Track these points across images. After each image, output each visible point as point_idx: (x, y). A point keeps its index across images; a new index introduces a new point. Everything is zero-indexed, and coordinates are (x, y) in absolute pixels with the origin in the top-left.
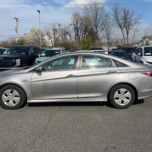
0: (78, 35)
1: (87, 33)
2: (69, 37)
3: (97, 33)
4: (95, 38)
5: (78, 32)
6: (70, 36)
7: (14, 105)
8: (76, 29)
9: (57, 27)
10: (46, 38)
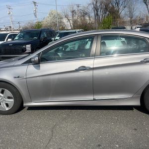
0: (97, 15)
1: (108, 13)
2: (87, 18)
3: (118, 11)
4: (116, 17)
5: (97, 11)
6: (89, 17)
7: (7, 109)
8: (96, 9)
9: (75, 8)
10: (65, 20)
